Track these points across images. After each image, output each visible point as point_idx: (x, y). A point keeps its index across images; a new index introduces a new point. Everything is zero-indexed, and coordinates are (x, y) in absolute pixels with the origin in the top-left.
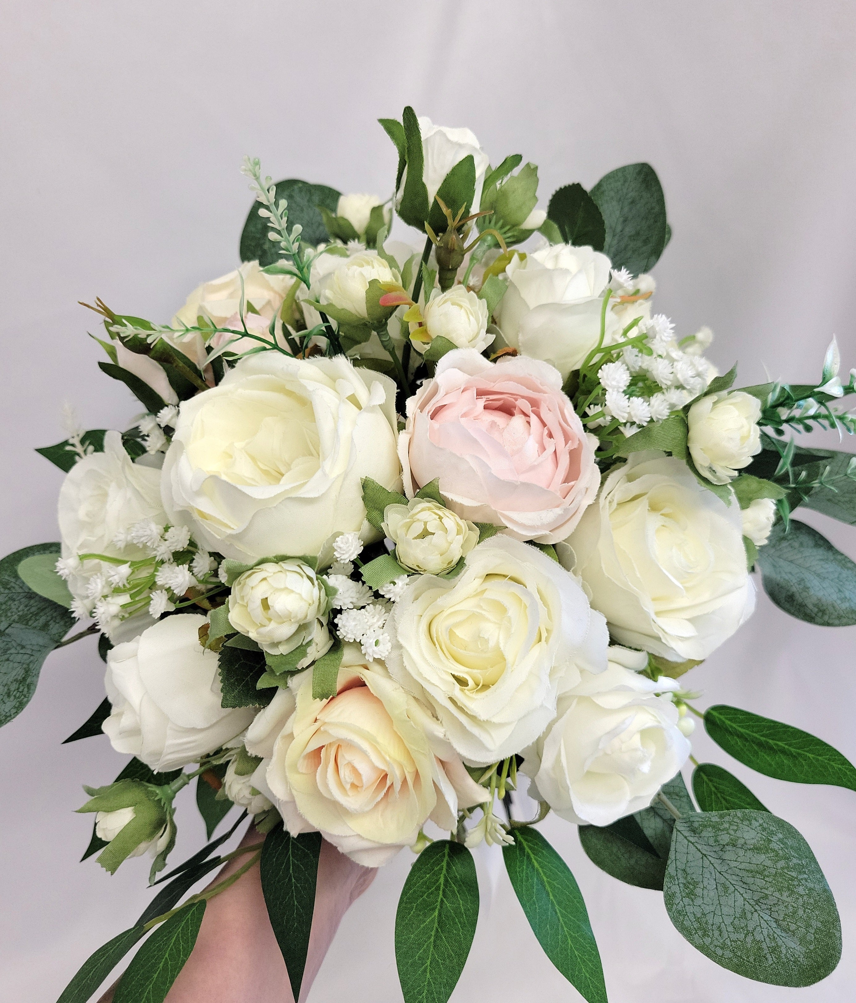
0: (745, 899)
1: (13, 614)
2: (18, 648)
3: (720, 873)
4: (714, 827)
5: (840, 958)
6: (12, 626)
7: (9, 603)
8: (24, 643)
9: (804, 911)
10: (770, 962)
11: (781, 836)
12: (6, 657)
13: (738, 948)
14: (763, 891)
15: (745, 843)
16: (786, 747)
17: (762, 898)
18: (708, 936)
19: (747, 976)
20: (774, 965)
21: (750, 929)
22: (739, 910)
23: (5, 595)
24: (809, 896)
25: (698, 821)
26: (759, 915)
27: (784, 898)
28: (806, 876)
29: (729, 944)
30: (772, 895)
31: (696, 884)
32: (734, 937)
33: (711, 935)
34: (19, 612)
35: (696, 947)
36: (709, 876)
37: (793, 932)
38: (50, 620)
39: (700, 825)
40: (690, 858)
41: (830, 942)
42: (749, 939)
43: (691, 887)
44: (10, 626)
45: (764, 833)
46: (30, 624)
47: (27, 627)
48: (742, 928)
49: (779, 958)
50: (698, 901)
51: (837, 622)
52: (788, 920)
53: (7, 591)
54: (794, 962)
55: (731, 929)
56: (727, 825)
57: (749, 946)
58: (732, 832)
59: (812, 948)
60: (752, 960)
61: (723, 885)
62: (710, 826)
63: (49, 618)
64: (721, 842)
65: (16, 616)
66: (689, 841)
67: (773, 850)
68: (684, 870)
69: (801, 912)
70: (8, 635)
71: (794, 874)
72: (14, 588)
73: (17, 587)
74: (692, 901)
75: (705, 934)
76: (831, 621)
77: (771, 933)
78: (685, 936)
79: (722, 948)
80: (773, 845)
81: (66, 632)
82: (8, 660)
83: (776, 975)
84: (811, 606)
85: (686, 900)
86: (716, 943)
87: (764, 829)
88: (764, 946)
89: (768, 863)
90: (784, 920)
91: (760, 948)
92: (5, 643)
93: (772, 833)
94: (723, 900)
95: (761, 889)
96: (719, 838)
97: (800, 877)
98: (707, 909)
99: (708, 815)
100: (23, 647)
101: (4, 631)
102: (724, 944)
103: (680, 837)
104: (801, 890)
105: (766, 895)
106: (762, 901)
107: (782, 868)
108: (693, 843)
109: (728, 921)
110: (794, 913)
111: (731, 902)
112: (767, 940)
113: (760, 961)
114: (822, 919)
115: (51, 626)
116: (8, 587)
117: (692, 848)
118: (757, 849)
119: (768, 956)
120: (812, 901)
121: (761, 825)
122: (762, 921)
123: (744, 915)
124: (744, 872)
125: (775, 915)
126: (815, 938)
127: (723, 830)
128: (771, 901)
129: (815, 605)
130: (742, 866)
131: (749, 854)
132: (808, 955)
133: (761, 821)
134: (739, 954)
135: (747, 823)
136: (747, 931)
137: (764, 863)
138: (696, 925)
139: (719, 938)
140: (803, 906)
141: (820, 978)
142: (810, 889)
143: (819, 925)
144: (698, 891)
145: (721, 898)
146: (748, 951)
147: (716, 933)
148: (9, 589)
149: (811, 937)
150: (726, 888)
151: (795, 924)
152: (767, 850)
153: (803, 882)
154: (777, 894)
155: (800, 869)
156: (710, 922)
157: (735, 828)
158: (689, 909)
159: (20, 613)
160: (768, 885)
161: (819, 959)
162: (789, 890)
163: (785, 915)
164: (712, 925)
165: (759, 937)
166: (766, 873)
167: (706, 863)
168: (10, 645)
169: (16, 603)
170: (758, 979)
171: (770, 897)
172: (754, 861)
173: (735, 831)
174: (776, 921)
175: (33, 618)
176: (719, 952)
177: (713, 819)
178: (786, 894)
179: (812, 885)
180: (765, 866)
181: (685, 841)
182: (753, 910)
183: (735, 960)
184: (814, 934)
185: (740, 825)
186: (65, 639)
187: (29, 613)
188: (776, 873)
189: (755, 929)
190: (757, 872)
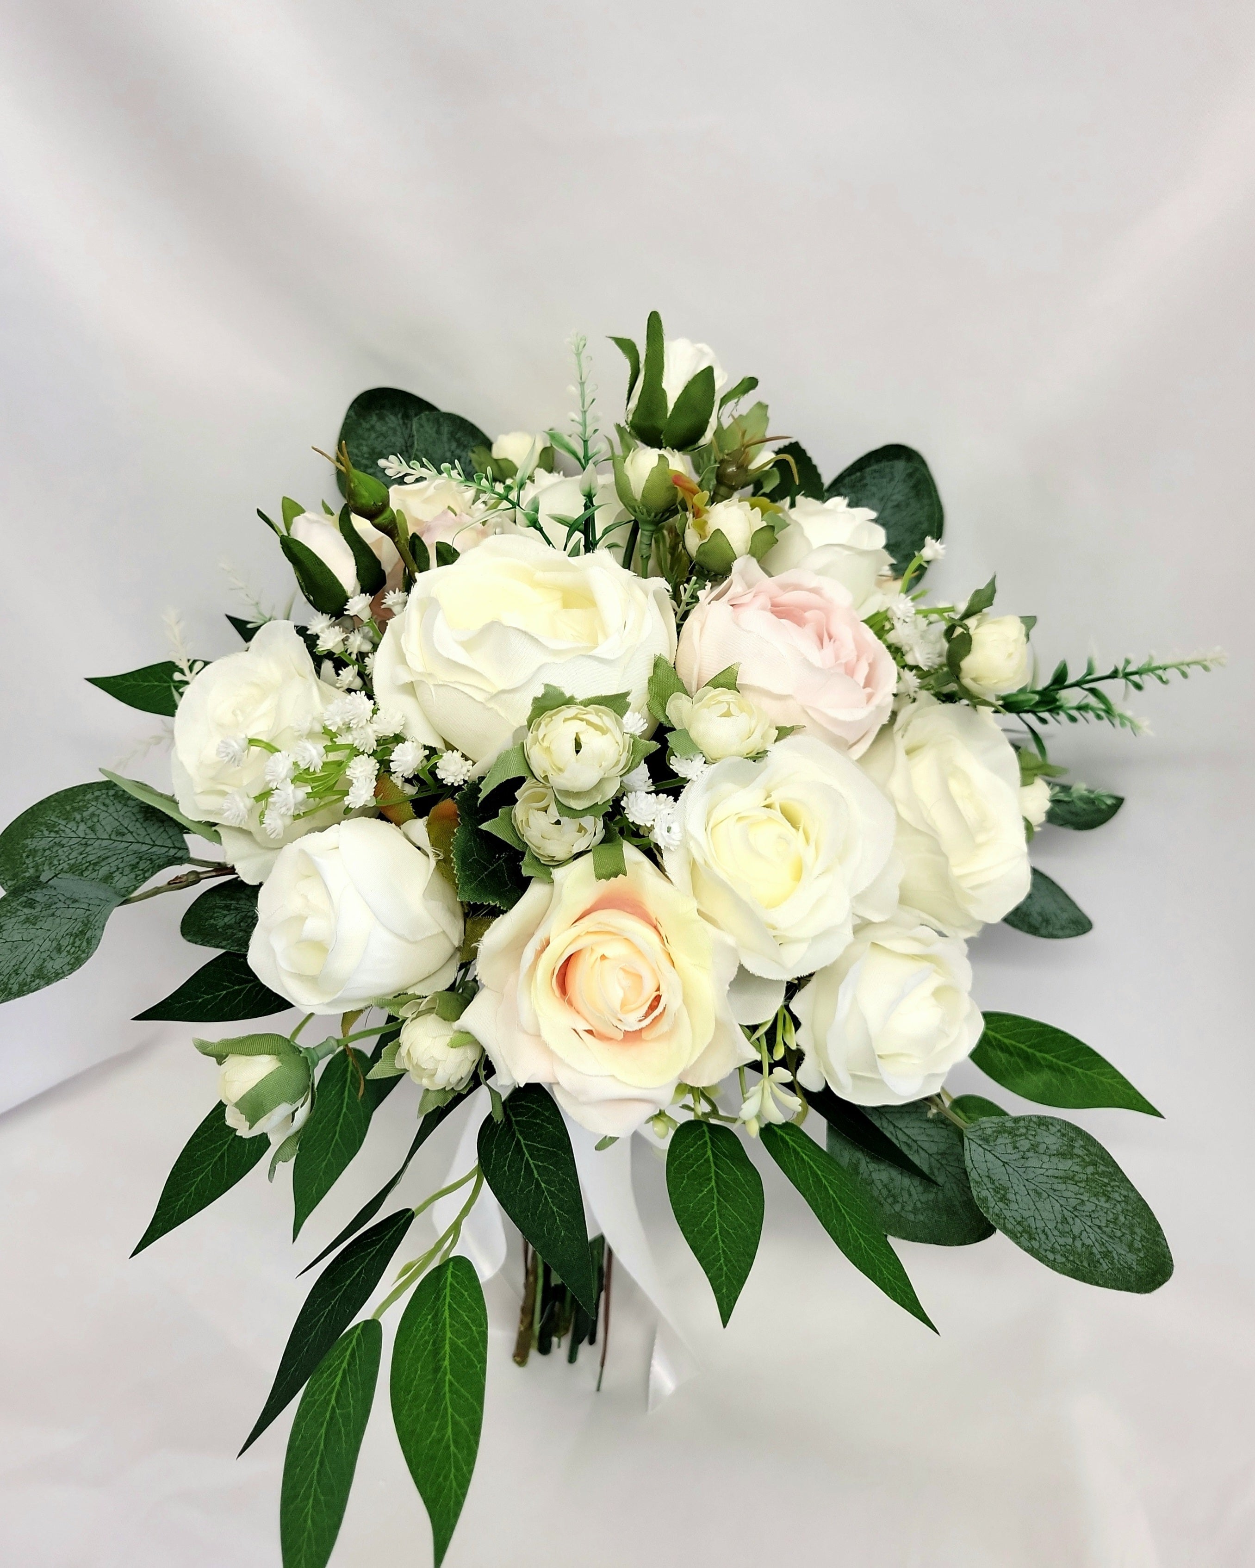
0: (1061, 1206)
1: (61, 862)
2: (68, 902)
3: (1027, 1180)
4: (1010, 1133)
5: (1173, 1265)
6: (59, 876)
7: (55, 849)
8: (76, 896)
9: (1125, 1218)
10: (1106, 1268)
11: (1082, 1143)
12: (51, 912)
13: (1068, 1251)
14: (1078, 1196)
15: (1048, 1148)
16: (1054, 1060)
17: (1078, 1204)
18: (1035, 1239)
19: (1085, 1281)
20: (1110, 1270)
21: (1077, 1234)
22: (1059, 1216)
23: (50, 839)
24: (1126, 1202)
25: (991, 1127)
26: (1081, 1220)
27: (1102, 1204)
28: (1117, 1184)
29: (1058, 1247)
30: (1088, 1200)
31: (1006, 1189)
32: (1062, 1241)
33: (1038, 1239)
34: (69, 860)
35: (1025, 1250)
36: (1017, 1182)
37: (1119, 1238)
38: (115, 871)
39: (994, 1132)
40: (990, 1166)
41: (1159, 1250)
42: (1078, 1244)
43: (1002, 1192)
44: (56, 875)
45: (1064, 1138)
46: (85, 875)
47: (82, 878)
48: (1068, 1233)
49: (1112, 1263)
50: (1014, 1206)
51: (1060, 933)
52: (1112, 1226)
53: (53, 834)
54: (1129, 1269)
55: (1056, 1233)
56: (1024, 1131)
57: (1079, 1250)
58: (1031, 1137)
59: (1142, 1256)
60: (1086, 1265)
61: (1035, 1191)
62: (1005, 1131)
63: (114, 869)
64: (1022, 1149)
65: (65, 865)
66: (985, 1149)
67: (1078, 1156)
68: (988, 1177)
69: (1122, 1219)
70: (51, 887)
71: (1106, 1180)
72: (64, 831)
73: (68, 831)
74: (1007, 1205)
75: (1031, 1238)
76: (1055, 932)
77: (1099, 1238)
78: (1011, 1238)
79: (1053, 1252)
80: (1077, 1151)
81: (136, 888)
82: (53, 915)
83: (1115, 1280)
84: (1035, 915)
85: (1001, 1205)
86: (1044, 1246)
87: (1064, 1135)
88: (1095, 1250)
89: (1077, 1168)
90: (1107, 1226)
91: (1091, 1253)
92: (47, 897)
93: (1072, 1140)
94: (1039, 1205)
95: (1076, 1194)
96: (1018, 1144)
97: (1113, 1184)
98: (1026, 1214)
99: (1001, 1120)
100: (75, 901)
101: (47, 882)
102: (1053, 1247)
103: (974, 1146)
104: (1116, 1196)
105: (1083, 1201)
106: (1078, 1208)
107: (1093, 1174)
108: (989, 1151)
109: (1051, 1225)
110: (1116, 1219)
111: (1048, 1207)
112: (1097, 1244)
113: (1095, 1266)
114: (1145, 1227)
115: (116, 879)
116: (57, 829)
117: (989, 1156)
118: (1061, 1154)
119: (1101, 1261)
120: (1130, 1208)
121: (1059, 1131)
122: (1086, 1227)
123: (1065, 1220)
124: (1053, 1179)
125: (1097, 1222)
126: (1143, 1245)
127: (1021, 1135)
128: (1089, 1207)
129: (1040, 914)
130: (1050, 1173)
131: (1054, 1159)
132: (1140, 1262)
133: (1059, 1128)
134: (1071, 1258)
135: (1044, 1128)
136: (1074, 1235)
137: (1072, 1169)
138: (1020, 1228)
139: (1046, 1241)
140: (1122, 1212)
141: (1160, 1284)
142: (1125, 1197)
143: (1144, 1233)
144: (1011, 1196)
145: (1036, 1204)
146: (1080, 1256)
147: (1043, 1237)
148: (57, 832)
149: (1138, 1245)
150: (1039, 1195)
151: (1120, 1230)
152: (1072, 1156)
153: (1117, 1189)
154: (1093, 1199)
155: (1110, 1176)
156: (1033, 1226)
157: (1033, 1133)
158: (1007, 1213)
159: (72, 862)
160: (1082, 1190)
161: (1153, 1266)
162: (1105, 1195)
163: (1108, 1221)
164: (1036, 1228)
165: (1088, 1242)
166: (1076, 1178)
167: (1010, 1170)
168: (55, 899)
169: (65, 849)
170: (1098, 1284)
171: (1087, 1203)
172: (1061, 1167)
173: (1034, 1136)
174: (1099, 1227)
175: (90, 868)
176: (1051, 1257)
177: (1007, 1124)
178: (1103, 1199)
179: (1126, 1193)
180: (1073, 1171)
181: (980, 1148)
182: (1073, 1216)
183: (1069, 1265)
184: (1140, 1242)
185: (1038, 1130)
186: (136, 894)
187: (84, 862)
188: (1087, 1178)
189: (1081, 1234)
190: (1067, 1178)
